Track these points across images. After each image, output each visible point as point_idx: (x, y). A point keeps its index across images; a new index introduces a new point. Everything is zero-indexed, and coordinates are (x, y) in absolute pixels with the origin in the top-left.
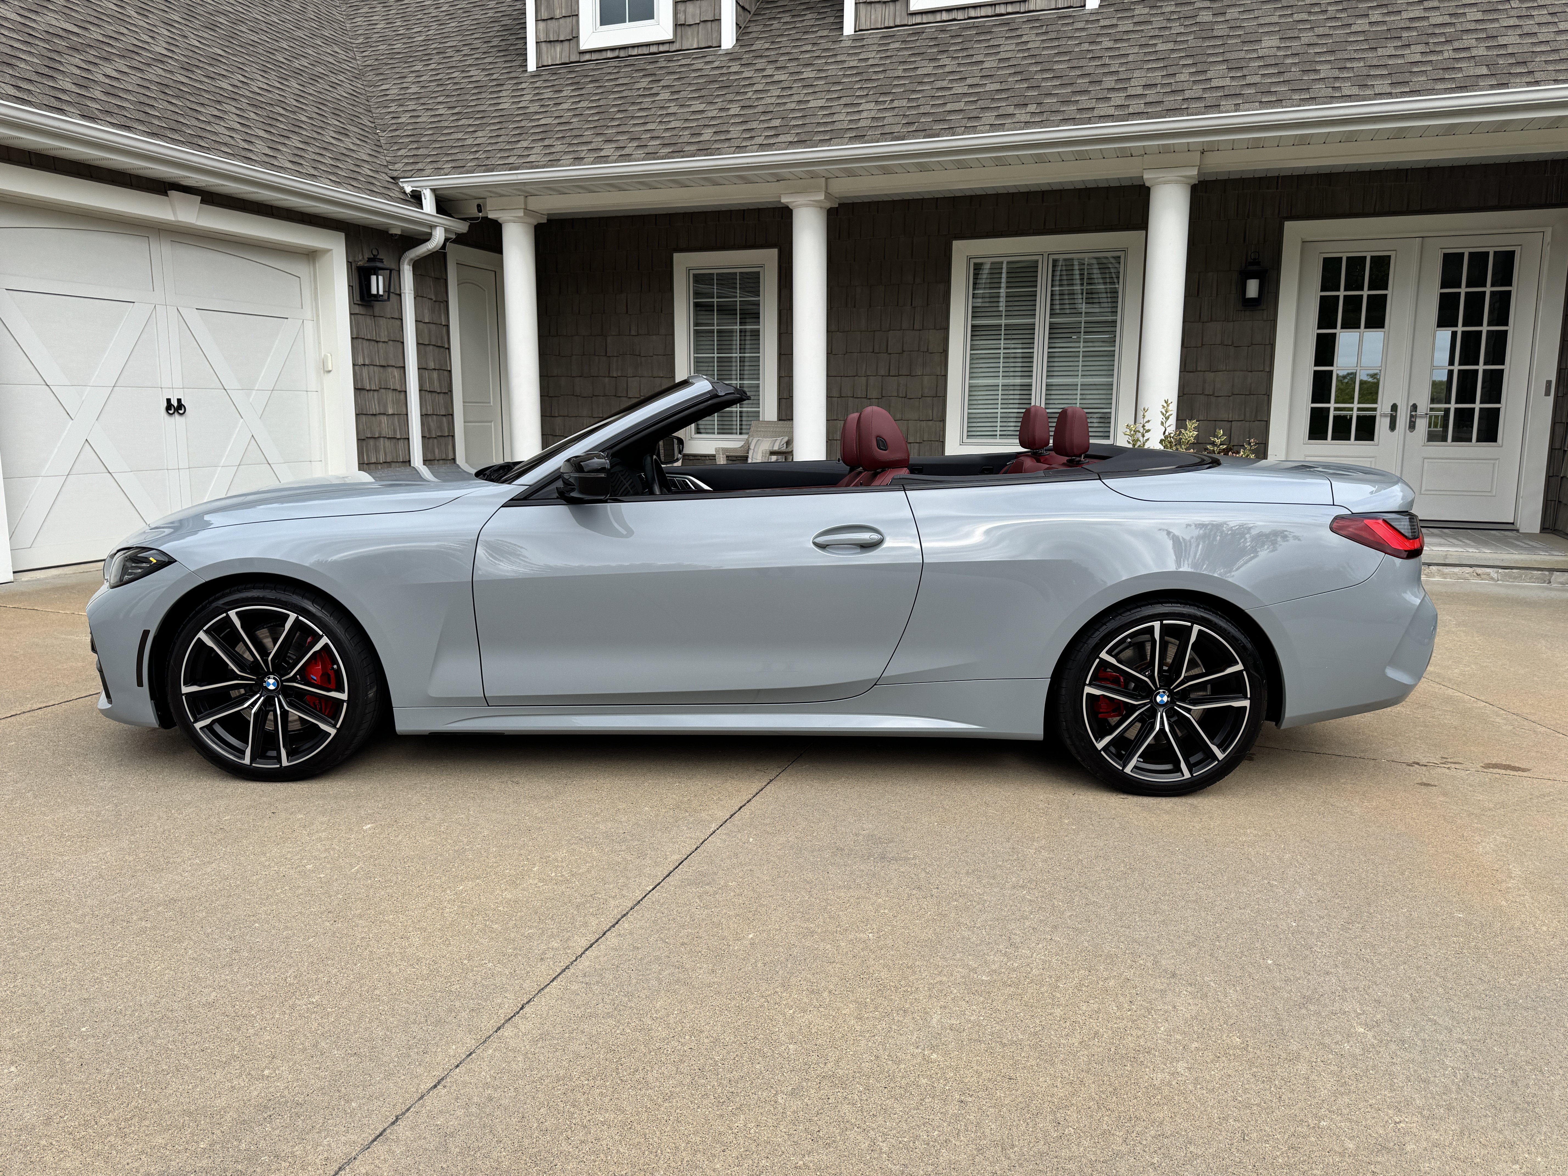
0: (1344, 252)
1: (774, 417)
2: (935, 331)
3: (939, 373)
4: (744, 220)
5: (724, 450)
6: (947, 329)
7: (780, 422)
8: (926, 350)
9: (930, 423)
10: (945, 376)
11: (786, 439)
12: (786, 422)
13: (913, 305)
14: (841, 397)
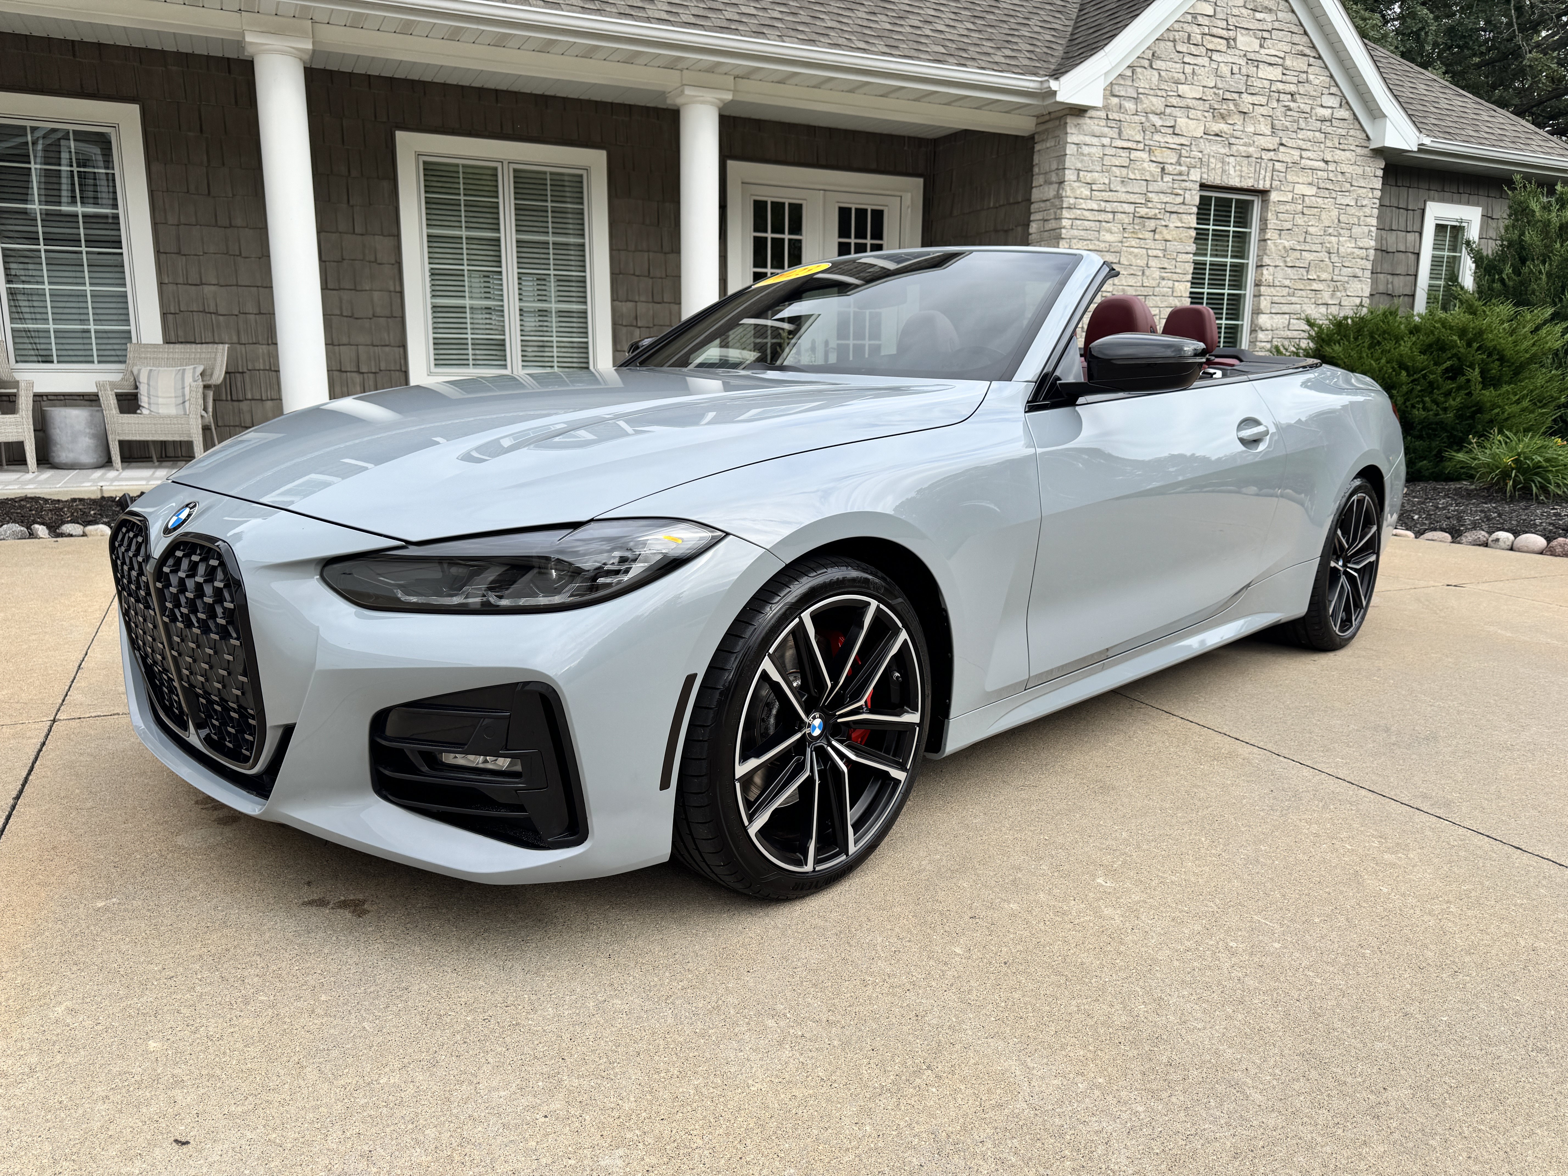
0: (770, 196)
1: (158, 339)
2: (381, 237)
3: (392, 289)
4: (74, 55)
5: (113, 385)
6: (398, 236)
7: (167, 346)
8: (373, 259)
9: (387, 349)
10: (401, 293)
11: (200, 369)
12: (188, 346)
13: (351, 203)
14: (260, 313)
